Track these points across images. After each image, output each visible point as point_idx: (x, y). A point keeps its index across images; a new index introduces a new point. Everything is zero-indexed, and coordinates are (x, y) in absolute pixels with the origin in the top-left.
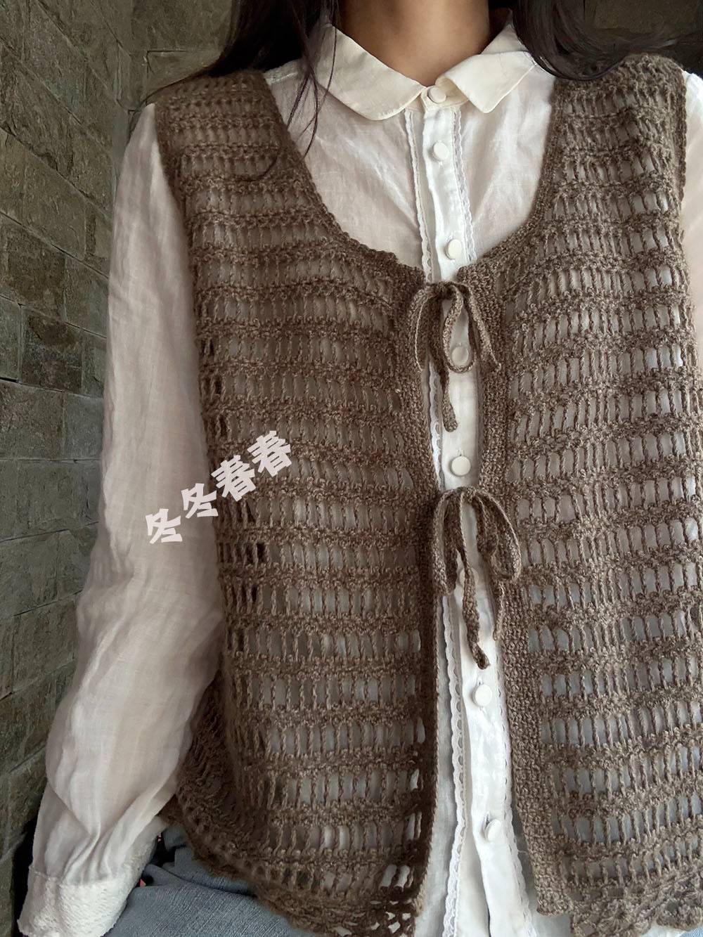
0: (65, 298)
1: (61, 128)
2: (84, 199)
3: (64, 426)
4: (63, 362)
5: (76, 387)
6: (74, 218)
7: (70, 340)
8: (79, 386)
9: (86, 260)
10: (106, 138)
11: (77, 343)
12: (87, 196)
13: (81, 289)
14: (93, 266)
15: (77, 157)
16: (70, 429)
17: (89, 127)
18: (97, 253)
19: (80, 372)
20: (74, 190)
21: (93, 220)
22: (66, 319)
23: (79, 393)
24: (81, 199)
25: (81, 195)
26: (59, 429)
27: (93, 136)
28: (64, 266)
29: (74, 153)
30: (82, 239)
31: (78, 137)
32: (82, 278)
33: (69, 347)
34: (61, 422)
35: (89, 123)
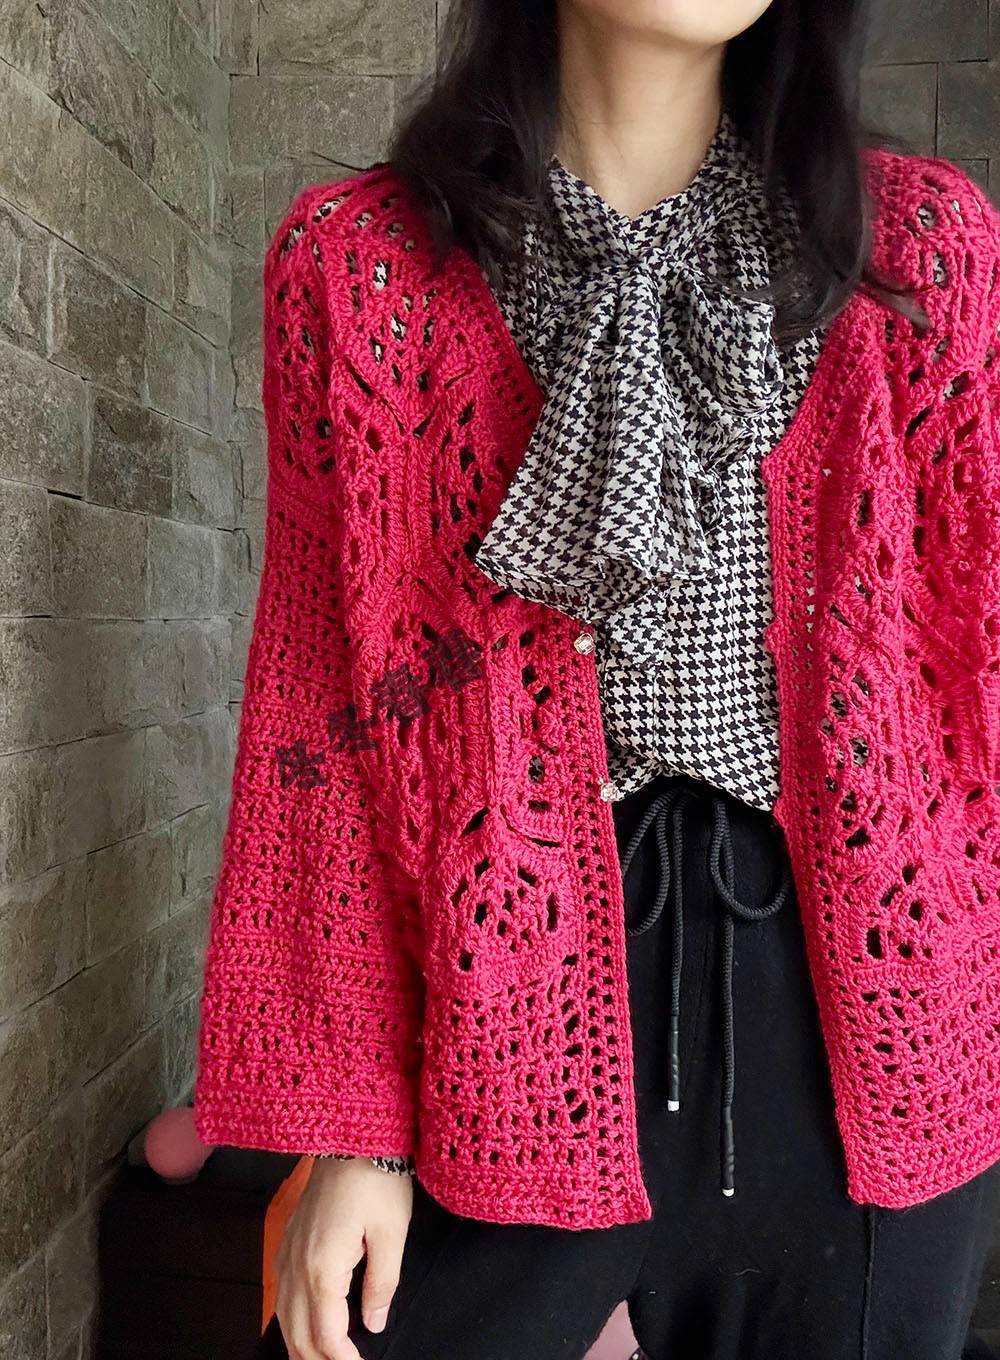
0: (146, 370)
1: (136, 101)
2: (171, 213)
3: (149, 567)
4: (146, 469)
5: (165, 508)
6: (158, 243)
7: (155, 435)
8: (170, 507)
9: (175, 308)
10: (199, 118)
11: (165, 440)
12: (174, 209)
13: (169, 356)
14: (184, 319)
15: (159, 147)
16: (157, 572)
17: (176, 100)
18: (190, 300)
19: (170, 486)
20: (157, 201)
21: (183, 247)
22: (147, 402)
23: (171, 518)
24: (166, 214)
25: (166, 208)
26: (143, 570)
27: (181, 115)
28: (144, 320)
29: (154, 141)
30: (168, 277)
31: (159, 116)
32: (170, 338)
33: (154, 447)
34: (145, 561)
35: (175, 93)
